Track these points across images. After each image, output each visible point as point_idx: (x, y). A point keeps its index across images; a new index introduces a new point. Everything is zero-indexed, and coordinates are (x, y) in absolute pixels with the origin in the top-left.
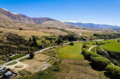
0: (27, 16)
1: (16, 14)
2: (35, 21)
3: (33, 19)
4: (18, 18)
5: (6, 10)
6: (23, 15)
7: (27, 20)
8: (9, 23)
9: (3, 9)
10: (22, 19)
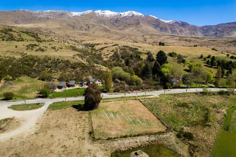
0: (188, 25)
1: (169, 21)
2: (207, 32)
3: (202, 28)
4: (171, 29)
5: (154, 17)
6: (182, 22)
7: (188, 31)
8: (149, 37)
9: (151, 16)
10: (178, 30)
